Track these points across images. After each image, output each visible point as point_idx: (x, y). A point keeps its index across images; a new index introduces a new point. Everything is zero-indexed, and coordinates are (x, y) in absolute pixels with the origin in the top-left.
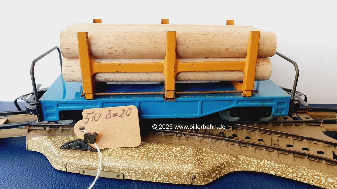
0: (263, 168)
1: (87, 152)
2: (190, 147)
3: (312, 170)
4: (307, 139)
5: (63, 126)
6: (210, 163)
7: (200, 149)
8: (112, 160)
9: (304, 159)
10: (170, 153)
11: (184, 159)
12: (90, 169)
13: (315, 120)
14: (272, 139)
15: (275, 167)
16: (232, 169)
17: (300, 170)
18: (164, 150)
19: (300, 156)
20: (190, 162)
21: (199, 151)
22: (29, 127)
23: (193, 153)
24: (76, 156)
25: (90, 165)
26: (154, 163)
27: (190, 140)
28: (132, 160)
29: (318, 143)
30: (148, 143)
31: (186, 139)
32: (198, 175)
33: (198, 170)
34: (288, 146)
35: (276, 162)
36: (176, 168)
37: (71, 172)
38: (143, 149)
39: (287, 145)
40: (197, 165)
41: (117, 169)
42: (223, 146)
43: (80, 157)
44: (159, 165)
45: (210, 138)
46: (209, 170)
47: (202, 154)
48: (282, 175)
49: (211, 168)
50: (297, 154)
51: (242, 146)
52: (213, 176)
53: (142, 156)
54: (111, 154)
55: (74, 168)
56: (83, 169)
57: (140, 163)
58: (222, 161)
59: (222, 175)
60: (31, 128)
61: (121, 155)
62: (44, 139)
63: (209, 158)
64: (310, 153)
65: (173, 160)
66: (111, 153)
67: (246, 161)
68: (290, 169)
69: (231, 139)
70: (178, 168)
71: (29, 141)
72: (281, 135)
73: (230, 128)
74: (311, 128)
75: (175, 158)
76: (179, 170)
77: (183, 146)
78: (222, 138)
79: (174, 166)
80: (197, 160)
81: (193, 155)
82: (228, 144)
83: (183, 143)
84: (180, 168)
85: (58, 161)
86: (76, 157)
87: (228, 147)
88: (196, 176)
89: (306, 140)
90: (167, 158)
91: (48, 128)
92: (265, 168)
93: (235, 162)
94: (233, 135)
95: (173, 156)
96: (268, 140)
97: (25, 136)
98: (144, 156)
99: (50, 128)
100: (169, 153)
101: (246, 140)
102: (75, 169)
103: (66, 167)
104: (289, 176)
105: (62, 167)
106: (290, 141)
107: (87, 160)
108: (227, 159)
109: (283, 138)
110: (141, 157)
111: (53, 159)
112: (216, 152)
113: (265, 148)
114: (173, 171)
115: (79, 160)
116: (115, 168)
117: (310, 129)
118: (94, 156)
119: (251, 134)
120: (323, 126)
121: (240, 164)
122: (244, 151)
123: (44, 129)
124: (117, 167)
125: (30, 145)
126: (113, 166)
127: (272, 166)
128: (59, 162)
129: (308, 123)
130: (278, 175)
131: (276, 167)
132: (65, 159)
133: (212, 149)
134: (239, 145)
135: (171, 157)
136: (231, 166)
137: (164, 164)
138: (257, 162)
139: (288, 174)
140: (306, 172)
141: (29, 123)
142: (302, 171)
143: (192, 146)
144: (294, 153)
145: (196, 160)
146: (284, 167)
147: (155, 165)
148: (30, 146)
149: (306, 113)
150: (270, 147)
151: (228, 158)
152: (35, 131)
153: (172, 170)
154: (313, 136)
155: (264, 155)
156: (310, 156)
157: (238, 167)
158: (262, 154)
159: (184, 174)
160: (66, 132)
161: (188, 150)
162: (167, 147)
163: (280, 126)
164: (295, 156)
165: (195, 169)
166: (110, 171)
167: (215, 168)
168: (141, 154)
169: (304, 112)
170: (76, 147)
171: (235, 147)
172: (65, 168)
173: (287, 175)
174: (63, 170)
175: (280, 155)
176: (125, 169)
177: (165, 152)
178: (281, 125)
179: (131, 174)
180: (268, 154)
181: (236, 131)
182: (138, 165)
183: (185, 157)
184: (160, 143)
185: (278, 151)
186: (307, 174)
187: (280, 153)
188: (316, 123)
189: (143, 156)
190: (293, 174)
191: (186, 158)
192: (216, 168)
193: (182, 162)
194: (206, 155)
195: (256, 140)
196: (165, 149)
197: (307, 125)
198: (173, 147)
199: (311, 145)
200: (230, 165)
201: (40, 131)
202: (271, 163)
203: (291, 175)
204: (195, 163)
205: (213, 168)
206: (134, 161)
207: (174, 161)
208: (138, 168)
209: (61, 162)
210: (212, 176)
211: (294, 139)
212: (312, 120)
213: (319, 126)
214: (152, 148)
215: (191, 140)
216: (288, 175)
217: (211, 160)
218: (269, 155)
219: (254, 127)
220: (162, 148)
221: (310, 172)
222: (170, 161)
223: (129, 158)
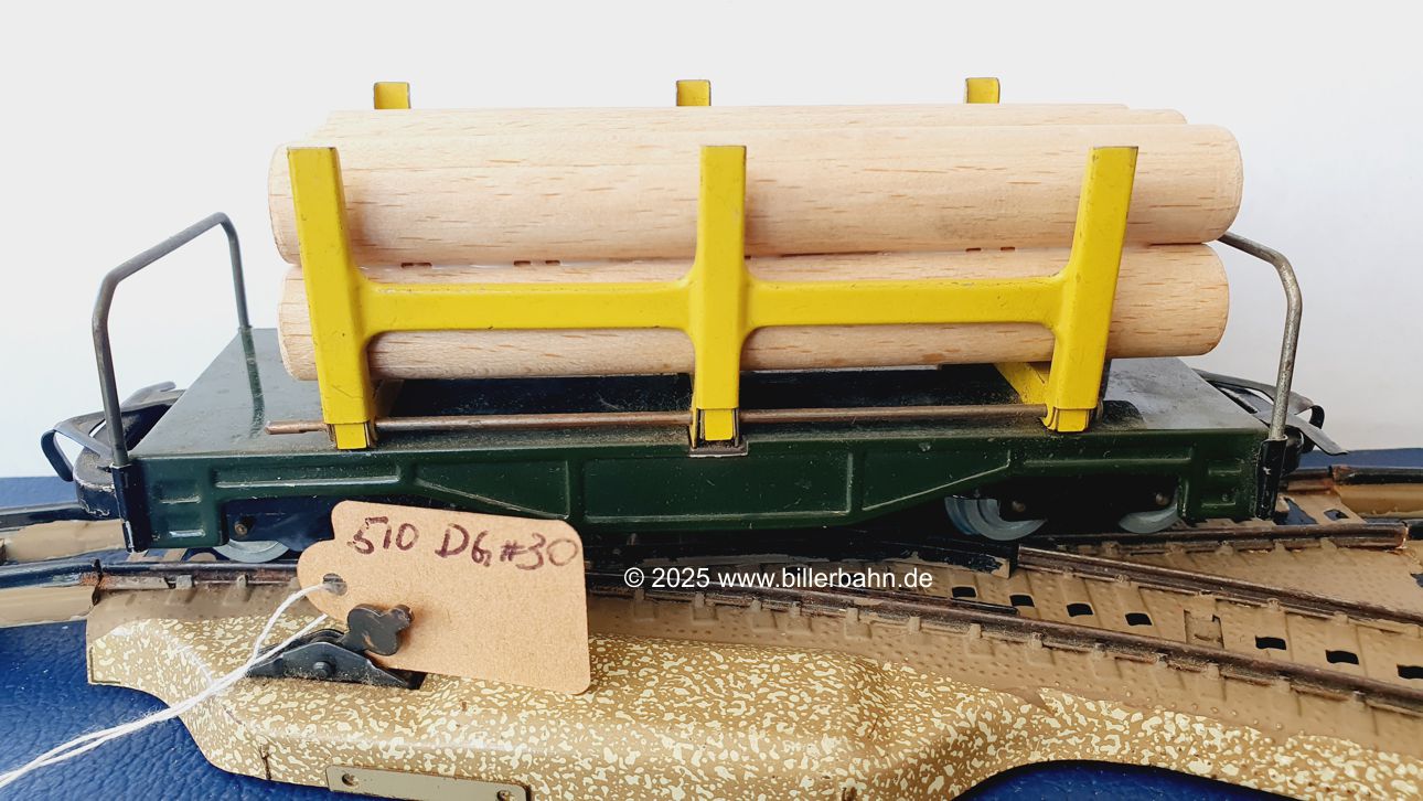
0: (1158, 749)
1: (357, 690)
2: (825, 659)
3: (1382, 756)
4: (1346, 613)
5: (249, 572)
6: (921, 730)
7: (870, 667)
8: (474, 723)
9: (1342, 705)
10: (736, 689)
11: (798, 713)
12: (374, 768)
13: (1374, 525)
14: (1185, 612)
15: (1212, 743)
16: (1016, 755)
17: (1327, 754)
18: (709, 672)
19: (1321, 690)
20: (828, 727)
21: (867, 678)
22: (101, 577)
23: (839, 686)
24: (309, 707)
25: (375, 750)
26: (663, 736)
27: (823, 627)
28: (563, 722)
29: (1396, 626)
30: (636, 642)
31: (805, 619)
32: (864, 786)
33: (867, 764)
34: (1263, 643)
35: (1215, 717)
36: (769, 758)
37: (291, 780)
38: (611, 673)
39: (1257, 639)
40: (862, 739)
41: (499, 763)
42: (973, 652)
43: (330, 712)
44: (684, 745)
45: (912, 613)
46: (915, 762)
47: (881, 689)
48: (1244, 777)
49: (924, 752)
50: (1309, 682)
51: (1058, 649)
52: (935, 790)
53: (610, 706)
54: (469, 696)
55: (301, 763)
56: (342, 768)
57: (602, 739)
58: (972, 717)
59: (974, 783)
60: (110, 583)
61: (515, 703)
62: (166, 632)
63: (915, 706)
64: (1366, 673)
65: (750, 720)
66: (467, 691)
67: (1077, 714)
68: (1281, 749)
69: (1007, 618)
70: (776, 756)
71: (100, 643)
72: (1229, 596)
73: (998, 565)
74: (1357, 560)
75: (758, 709)
76: (779, 765)
77: (793, 653)
78: (967, 612)
79: (756, 749)
80: (861, 716)
81: (840, 696)
82: (995, 642)
83: (789, 638)
84: (785, 757)
85: (229, 731)
86: (313, 712)
87: (993, 654)
88: (859, 793)
89: (1341, 617)
90: (724, 710)
91: (184, 583)
92: (1167, 747)
93: (1028, 723)
94: (1012, 598)
95: (748, 704)
96: (1170, 619)
97: (81, 618)
98: (621, 706)
99: (193, 579)
100: (730, 690)
101: (1075, 620)
102: (308, 768)
103: (265, 759)
104: (1276, 781)
105: (248, 762)
106: (1271, 621)
107: (360, 727)
108: (993, 711)
109: (1236, 609)
110: (603, 707)
111: (207, 725)
112: (942, 681)
113: (1162, 655)
114: (754, 772)
115: (327, 726)
116: (488, 762)
117: (1355, 565)
118: (392, 709)
119: (1091, 592)
120: (1412, 551)
121: (1051, 732)
122: (1068, 671)
123: (167, 586)
124: (497, 759)
125: (105, 658)
126: (478, 754)
127: (1198, 739)
128: (233, 739)
129: (1345, 537)
130: (1225, 780)
131: (1217, 742)
132: (259, 721)
133: (922, 664)
134: (1044, 646)
135: (739, 707)
136: (1011, 743)
137: (710, 741)
138: (1128, 718)
139: (1272, 772)
140: (1357, 763)
141: (97, 562)
142: (1337, 761)
143: (832, 652)
144: (1290, 674)
145: (857, 720)
146: (1251, 743)
147: (671, 747)
148: (103, 663)
149: (1328, 492)
150: (1183, 651)
151: (999, 703)
152: (126, 596)
153: (748, 767)
154: (1370, 598)
155: (1160, 689)
156: (1366, 691)
157: (1044, 742)
158: (1151, 684)
159: (801, 786)
160: (264, 600)
161: (818, 673)
162: (720, 658)
163: (1218, 553)
164: (1300, 688)
165: (854, 759)
166: (466, 774)
167: (943, 755)
168: (606, 696)
169: (1317, 486)
170: (308, 668)
171: (1026, 654)
172: (261, 763)
173: (1268, 779)
174: (252, 773)
175: (1230, 684)
176: (533, 764)
177: (712, 683)
178: (1225, 548)
179: (559, 787)
180: (1178, 683)
181: (1024, 581)
182: (594, 744)
183: (805, 707)
184: (687, 643)
185: (1220, 670)
186: (1361, 772)
187: (1233, 678)
188: (1379, 538)
189: (613, 702)
190: (1295, 774)
191: (810, 711)
192: (944, 753)
193: (792, 729)
194: (897, 693)
195: (1118, 617)
196: (711, 669)
197: (1339, 546)
198: (749, 661)
199: (1364, 637)
200: (1007, 737)
201: (148, 598)
202: (1190, 724)
203: (1289, 778)
204: (852, 734)
205: (933, 751)
206: (573, 729)
207: (753, 726)
208: (594, 758)
209: (242, 738)
210: (930, 791)
211: (1288, 613)
212: (1358, 525)
213: (1394, 547)
214: (652, 666)
215: (827, 625)
216: (1274, 776)
217: (921, 717)
218: (1183, 686)
219: (1107, 561)
220: (700, 663)
221: (1375, 765)
222: (736, 726)
223: (549, 714)
